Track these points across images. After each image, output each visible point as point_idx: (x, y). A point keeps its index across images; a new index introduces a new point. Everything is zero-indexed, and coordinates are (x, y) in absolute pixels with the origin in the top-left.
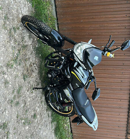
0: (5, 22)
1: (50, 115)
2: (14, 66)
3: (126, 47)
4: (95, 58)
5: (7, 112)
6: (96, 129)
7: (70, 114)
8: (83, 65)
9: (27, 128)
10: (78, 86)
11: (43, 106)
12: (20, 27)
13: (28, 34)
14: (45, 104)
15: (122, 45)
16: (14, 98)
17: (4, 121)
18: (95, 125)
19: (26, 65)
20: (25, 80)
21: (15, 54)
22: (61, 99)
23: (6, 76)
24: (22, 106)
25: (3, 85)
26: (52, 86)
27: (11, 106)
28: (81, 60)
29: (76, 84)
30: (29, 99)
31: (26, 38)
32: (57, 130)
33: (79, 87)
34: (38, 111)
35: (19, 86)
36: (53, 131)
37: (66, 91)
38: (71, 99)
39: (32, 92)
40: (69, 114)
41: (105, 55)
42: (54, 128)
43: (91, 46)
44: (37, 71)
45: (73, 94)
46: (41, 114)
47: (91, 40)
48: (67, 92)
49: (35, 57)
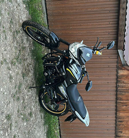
0: (10, 25)
1: (43, 117)
2: (16, 64)
3: (111, 47)
4: (87, 55)
5: (11, 105)
8: (78, 61)
9: (25, 124)
11: (37, 106)
12: (21, 31)
13: (26, 38)
15: (108, 45)
16: (16, 93)
17: (9, 113)
18: (87, 121)
19: (24, 64)
20: (24, 78)
21: (17, 54)
22: (56, 97)
23: (11, 72)
24: (21, 102)
25: (9, 79)
27: (14, 100)
30: (27, 97)
31: (25, 41)
34: (33, 110)
35: (19, 83)
36: (45, 134)
37: (61, 88)
39: (29, 91)
40: (62, 113)
41: (95, 53)
43: (83, 46)
44: (33, 72)
46: (35, 114)
47: (83, 41)
48: (62, 89)
49: (31, 59)
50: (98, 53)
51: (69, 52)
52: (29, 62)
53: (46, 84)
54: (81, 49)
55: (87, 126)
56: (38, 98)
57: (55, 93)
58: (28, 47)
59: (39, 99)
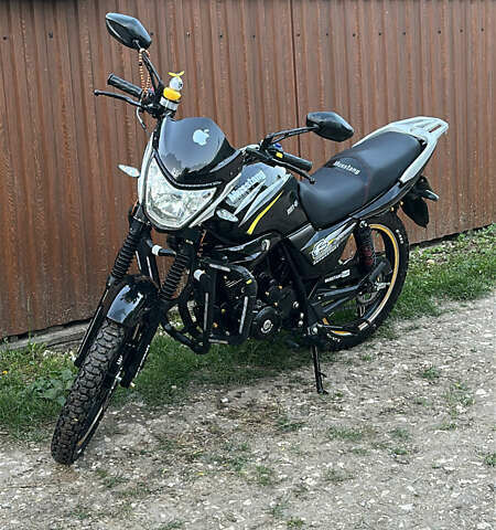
0: (101, 515)
1: (407, 324)
2: (259, 464)
3: (139, 28)
4: (202, 143)
5: (443, 461)
6: (440, 121)
7: (396, 235)
8: (227, 186)
9: (480, 392)
10: (296, 203)
11: (381, 354)
12: (94, 467)
13: (107, 439)
14: (371, 347)
16: (383, 447)
17: (479, 464)
18: (427, 129)
19: (237, 429)
20: (302, 425)
21: (210, 466)
22: (346, 273)
23: (310, 482)
24: (405, 420)
25: (345, 485)
26: (302, 315)
27: (416, 451)
28: (212, 194)
29: (289, 211)
30: (371, 401)
31: (129, 442)
32: (462, 290)
33: (300, 201)
34: (406, 368)
35: (331, 440)
36: (470, 304)
37: (317, 251)
38: (345, 232)
39: (338, 395)
40: (398, 239)
42: (456, 305)
43: (154, 163)
45: (325, 225)
46: (413, 357)
47: (121, 167)
48: (321, 248)
49: (191, 404)
50: (172, 91)
51: (191, 226)
52: (211, 412)
53: (301, 323)
54: (176, 173)
55: (446, 125)
56: (346, 354)
57: (331, 279)
58: (144, 424)
59: (347, 349)
